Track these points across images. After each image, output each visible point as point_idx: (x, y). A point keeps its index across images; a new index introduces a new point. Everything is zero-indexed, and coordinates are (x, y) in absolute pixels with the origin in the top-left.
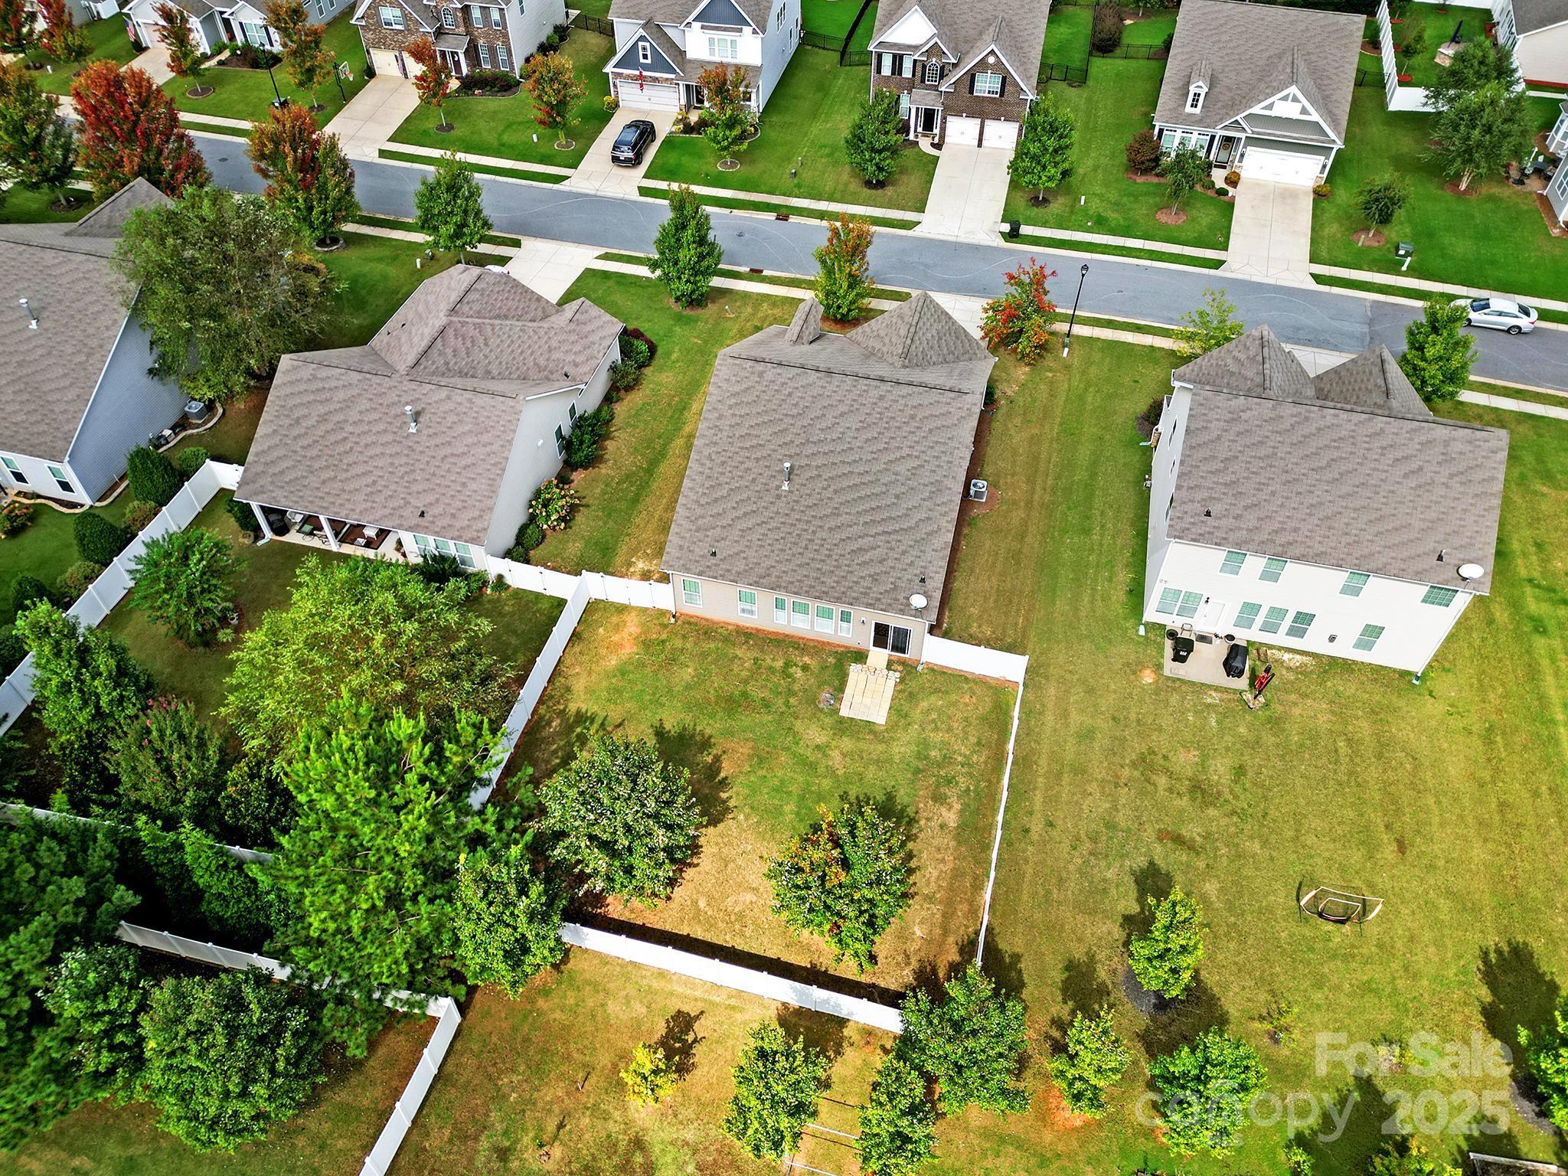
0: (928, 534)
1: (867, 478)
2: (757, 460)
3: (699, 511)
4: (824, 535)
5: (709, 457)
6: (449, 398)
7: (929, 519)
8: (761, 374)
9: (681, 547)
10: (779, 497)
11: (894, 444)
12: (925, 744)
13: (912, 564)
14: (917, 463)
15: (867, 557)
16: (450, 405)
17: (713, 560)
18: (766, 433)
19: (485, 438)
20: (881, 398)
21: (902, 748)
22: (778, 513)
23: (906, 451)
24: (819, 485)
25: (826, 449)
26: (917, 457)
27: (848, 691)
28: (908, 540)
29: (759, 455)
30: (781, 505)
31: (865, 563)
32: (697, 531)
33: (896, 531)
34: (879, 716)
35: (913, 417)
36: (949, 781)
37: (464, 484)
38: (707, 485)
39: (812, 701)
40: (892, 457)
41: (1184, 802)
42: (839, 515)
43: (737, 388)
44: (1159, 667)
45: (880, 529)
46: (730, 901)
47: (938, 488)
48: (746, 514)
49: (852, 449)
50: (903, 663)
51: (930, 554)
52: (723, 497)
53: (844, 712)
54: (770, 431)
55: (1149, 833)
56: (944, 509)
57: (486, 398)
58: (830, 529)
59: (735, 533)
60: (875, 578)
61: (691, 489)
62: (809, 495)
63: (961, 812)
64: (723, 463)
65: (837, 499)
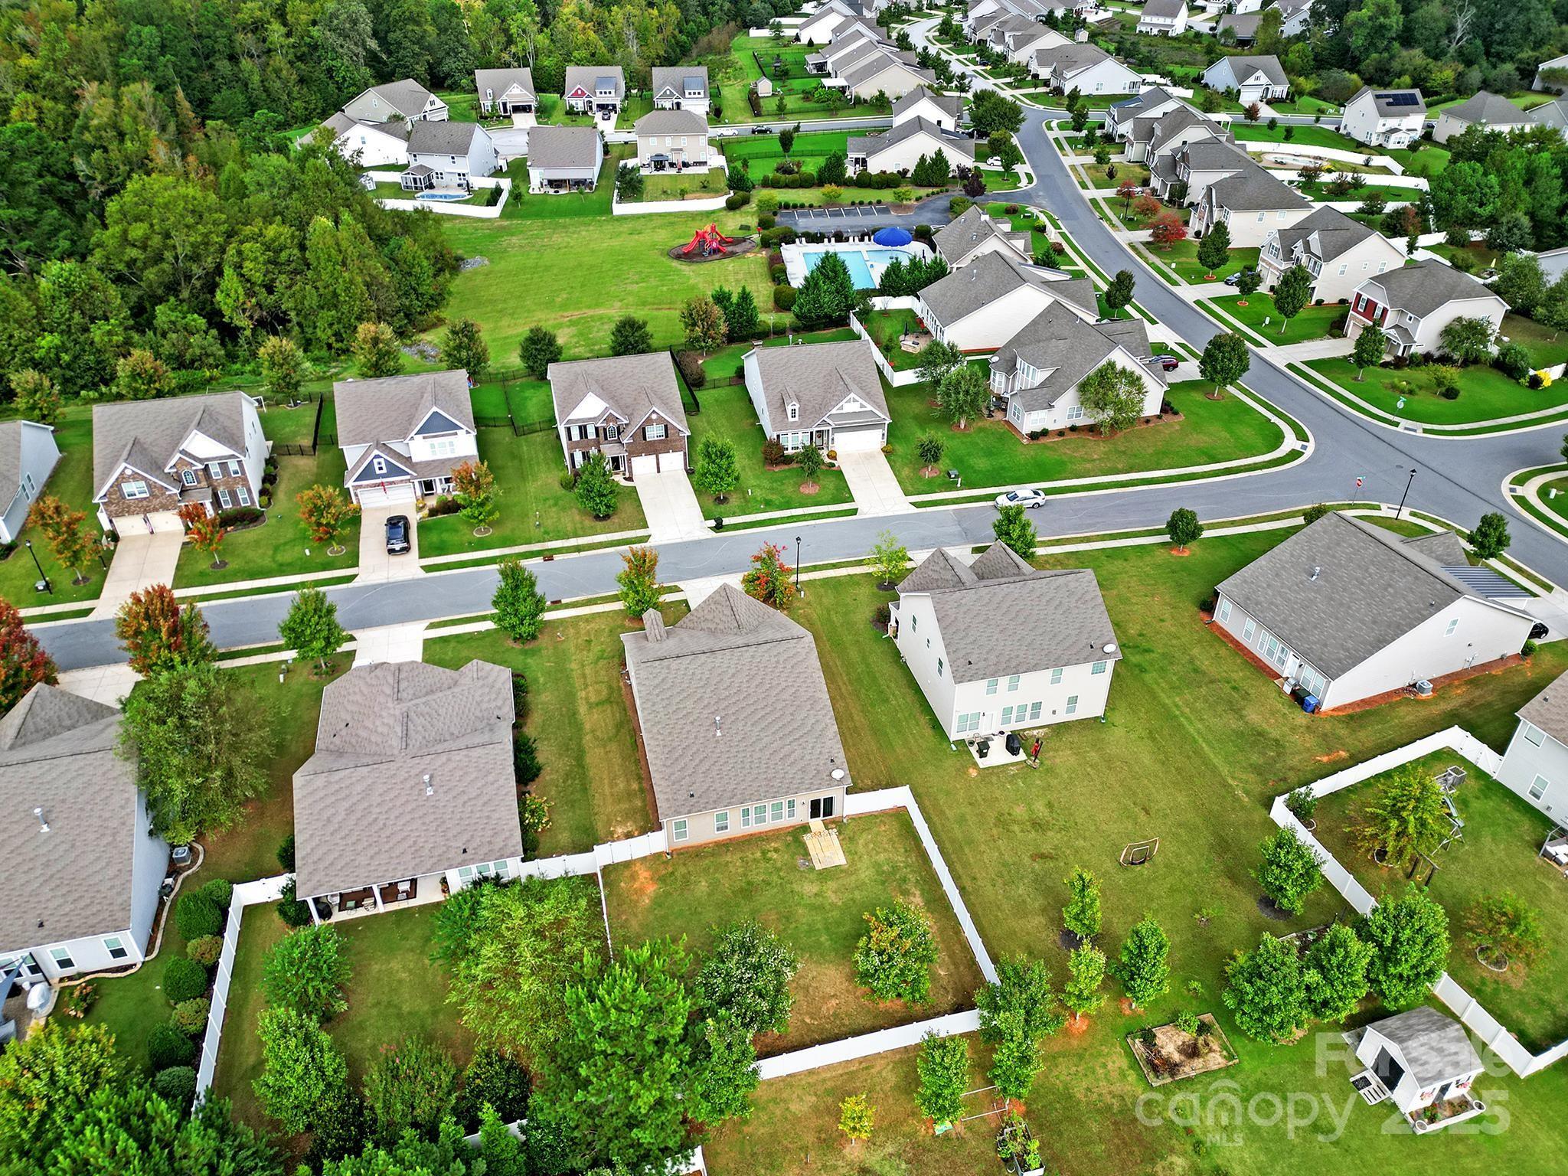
0: (821, 731)
1: (768, 710)
2: (692, 723)
3: (668, 771)
4: (758, 755)
5: (659, 733)
6: (449, 760)
7: (817, 721)
8: (668, 667)
9: (668, 800)
10: (717, 742)
11: (774, 683)
12: (877, 865)
13: (821, 753)
14: (794, 689)
15: (792, 759)
16: (451, 766)
17: (694, 800)
18: (689, 704)
19: (491, 778)
20: (753, 657)
21: (866, 873)
22: (722, 752)
23: (784, 685)
24: (740, 725)
25: (733, 700)
26: (792, 686)
27: (812, 852)
28: (811, 739)
29: (691, 719)
30: (721, 747)
31: (792, 764)
32: (673, 785)
33: (801, 737)
34: (840, 860)
35: (778, 662)
36: (904, 880)
37: (488, 817)
38: (666, 750)
39: (794, 868)
40: (777, 691)
41: (1033, 835)
42: (761, 739)
43: (656, 681)
44: (975, 764)
45: (791, 739)
46: (824, 1009)
47: (814, 701)
48: (701, 761)
49: (749, 695)
50: (833, 822)
51: (829, 743)
52: (680, 756)
53: (818, 867)
54: (692, 702)
55: (1027, 860)
56: (823, 712)
57: (479, 750)
58: (760, 750)
59: (700, 776)
60: (803, 770)
61: (655, 759)
62: (736, 734)
63: (922, 895)
64: (670, 733)
65: (756, 730)
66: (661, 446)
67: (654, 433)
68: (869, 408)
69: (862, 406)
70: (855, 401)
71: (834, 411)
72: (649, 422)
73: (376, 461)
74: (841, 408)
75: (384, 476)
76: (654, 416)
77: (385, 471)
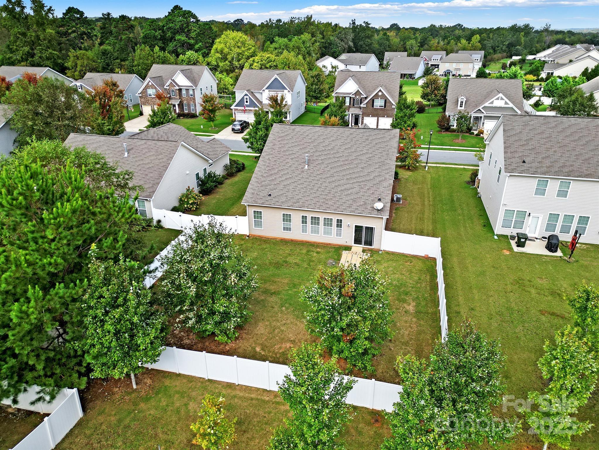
0: (380, 181)
1: (347, 162)
2: (292, 159)
3: (263, 179)
4: (326, 185)
5: (269, 159)
6: (145, 143)
7: (379, 175)
8: (294, 130)
9: (253, 193)
10: (303, 171)
11: (358, 149)
13: (373, 193)
14: (371, 155)
15: (349, 192)
16: (146, 146)
17: (269, 198)
18: (296, 149)
19: (160, 157)
20: (351, 134)
22: (303, 178)
23: (364, 152)
24: (323, 166)
25: (326, 153)
26: (371, 153)
27: (342, 260)
28: (369, 184)
29: (293, 157)
30: (304, 175)
31: (348, 194)
32: (262, 186)
33: (363, 181)
35: (367, 139)
37: (147, 175)
38: (267, 169)
40: (358, 154)
41: (550, 298)
42: (333, 177)
43: (283, 135)
44: (511, 250)
45: (355, 181)
47: (383, 164)
48: (286, 179)
49: (338, 152)
50: (371, 250)
51: (382, 189)
52: (275, 173)
54: (298, 148)
55: (535, 312)
56: (387, 171)
57: (163, 143)
58: (330, 182)
59: (281, 186)
60: (354, 200)
61: (259, 171)
62: (318, 170)
63: (416, 306)
64: (275, 161)
65: (332, 171)
66: (381, 112)
67: (379, 103)
68: (511, 105)
69: (506, 103)
70: (502, 99)
71: (487, 104)
72: (377, 96)
73: (245, 97)
74: (492, 103)
75: (247, 106)
76: (380, 94)
77: (248, 103)
